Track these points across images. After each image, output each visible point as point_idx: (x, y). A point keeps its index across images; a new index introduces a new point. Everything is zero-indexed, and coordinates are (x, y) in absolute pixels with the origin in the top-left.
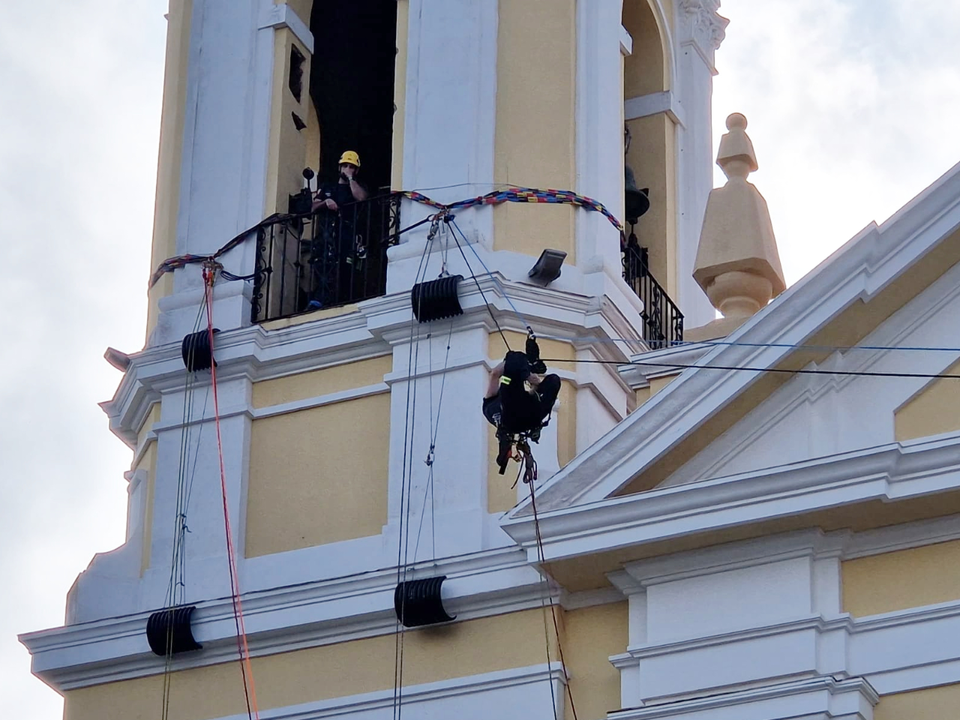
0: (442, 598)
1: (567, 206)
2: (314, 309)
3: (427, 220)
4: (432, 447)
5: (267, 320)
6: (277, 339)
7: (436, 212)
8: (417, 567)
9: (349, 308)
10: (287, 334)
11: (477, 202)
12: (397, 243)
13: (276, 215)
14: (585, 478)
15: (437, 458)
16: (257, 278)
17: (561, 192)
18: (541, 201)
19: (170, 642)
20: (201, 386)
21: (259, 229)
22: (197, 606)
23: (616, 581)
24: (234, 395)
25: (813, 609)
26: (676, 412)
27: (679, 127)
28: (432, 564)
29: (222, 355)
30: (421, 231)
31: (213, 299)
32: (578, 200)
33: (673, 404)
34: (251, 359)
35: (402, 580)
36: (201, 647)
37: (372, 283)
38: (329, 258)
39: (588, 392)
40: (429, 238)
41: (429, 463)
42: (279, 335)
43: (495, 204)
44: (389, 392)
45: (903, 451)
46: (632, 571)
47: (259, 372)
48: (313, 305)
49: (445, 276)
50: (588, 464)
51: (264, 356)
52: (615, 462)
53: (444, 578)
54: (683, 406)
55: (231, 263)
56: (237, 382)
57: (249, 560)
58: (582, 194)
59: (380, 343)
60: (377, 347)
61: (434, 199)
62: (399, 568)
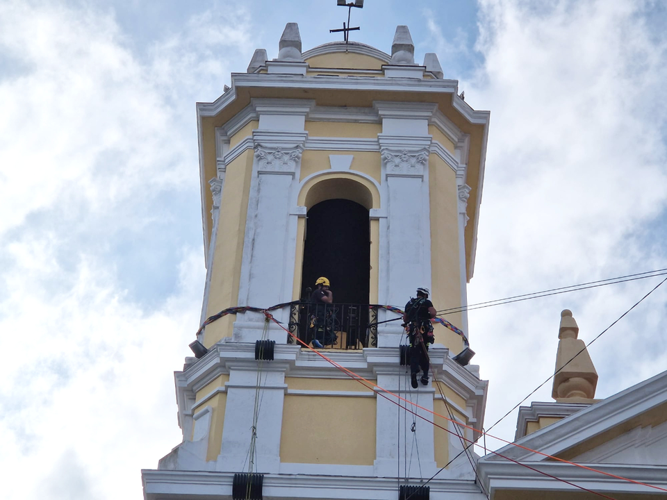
4: (414, 424)
6: (307, 357)
8: (410, 480)
10: (314, 355)
15: (417, 428)
16: (290, 325)
18: (452, 329)
19: (249, 489)
21: (292, 304)
22: (265, 475)
24: (277, 379)
26: (578, 429)
28: (419, 481)
29: (277, 356)
31: (269, 329)
33: (577, 424)
34: (291, 363)
35: (402, 485)
36: (262, 499)
41: (413, 430)
42: (309, 355)
44: (376, 397)
47: (292, 371)
50: (530, 443)
51: (298, 364)
52: (543, 446)
53: (429, 488)
54: (581, 426)
55: (276, 315)
56: (279, 373)
57: (282, 464)
59: (371, 372)
60: (367, 374)
62: (398, 478)
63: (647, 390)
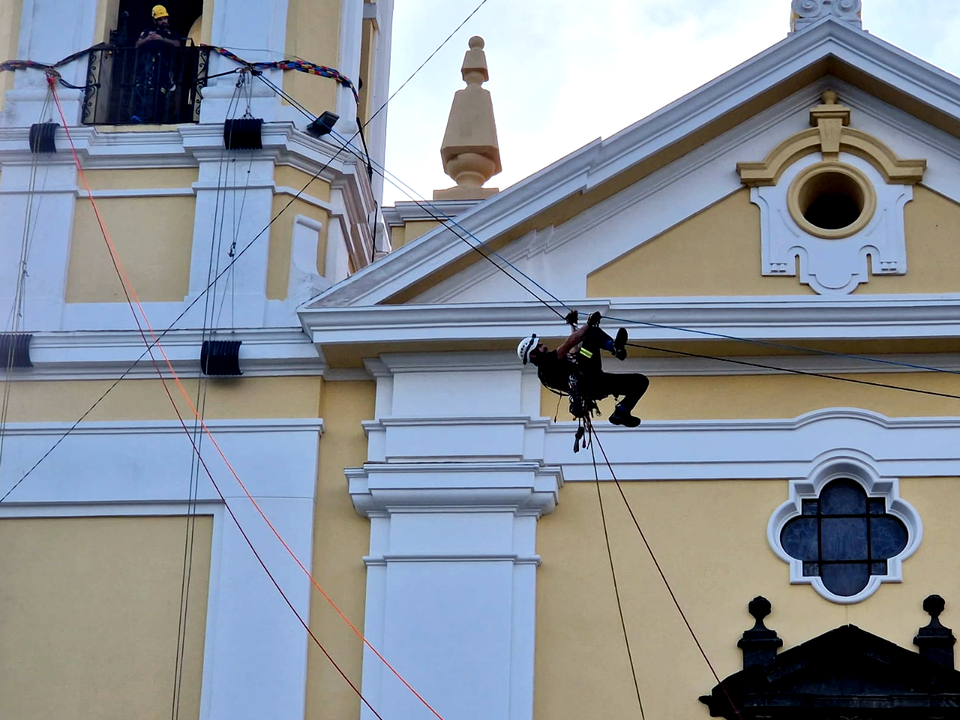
0: (240, 357)
1: (333, 81)
2: (135, 122)
3: (235, 72)
4: (234, 244)
5: (94, 124)
6: (105, 140)
7: (244, 67)
8: (218, 332)
9: (165, 127)
10: (114, 138)
11: (273, 66)
12: (205, 85)
13: (103, 43)
14: (363, 287)
16: (87, 89)
17: (330, 70)
18: (317, 73)
20: (44, 165)
21: (91, 52)
22: (34, 335)
23: (370, 365)
24: (65, 178)
25: (521, 411)
27: (377, 32)
28: (230, 331)
29: (61, 144)
30: (231, 79)
31: (53, 100)
32: (341, 78)
34: (84, 152)
35: (207, 339)
36: (32, 366)
37: (185, 113)
38: (149, 86)
39: (337, 221)
40: (237, 85)
41: (231, 255)
42: (108, 138)
43: (285, 70)
44: (195, 196)
45: (611, 307)
46: (385, 359)
47: (84, 161)
48: (135, 119)
49: (248, 117)
50: (369, 277)
51: (93, 151)
52: (387, 279)
53: (240, 343)
55: (67, 73)
56: (68, 167)
57: (68, 305)
58: (343, 73)
59: (191, 159)
60: (186, 161)
61: (240, 56)
62: (204, 330)
63: (537, 186)
